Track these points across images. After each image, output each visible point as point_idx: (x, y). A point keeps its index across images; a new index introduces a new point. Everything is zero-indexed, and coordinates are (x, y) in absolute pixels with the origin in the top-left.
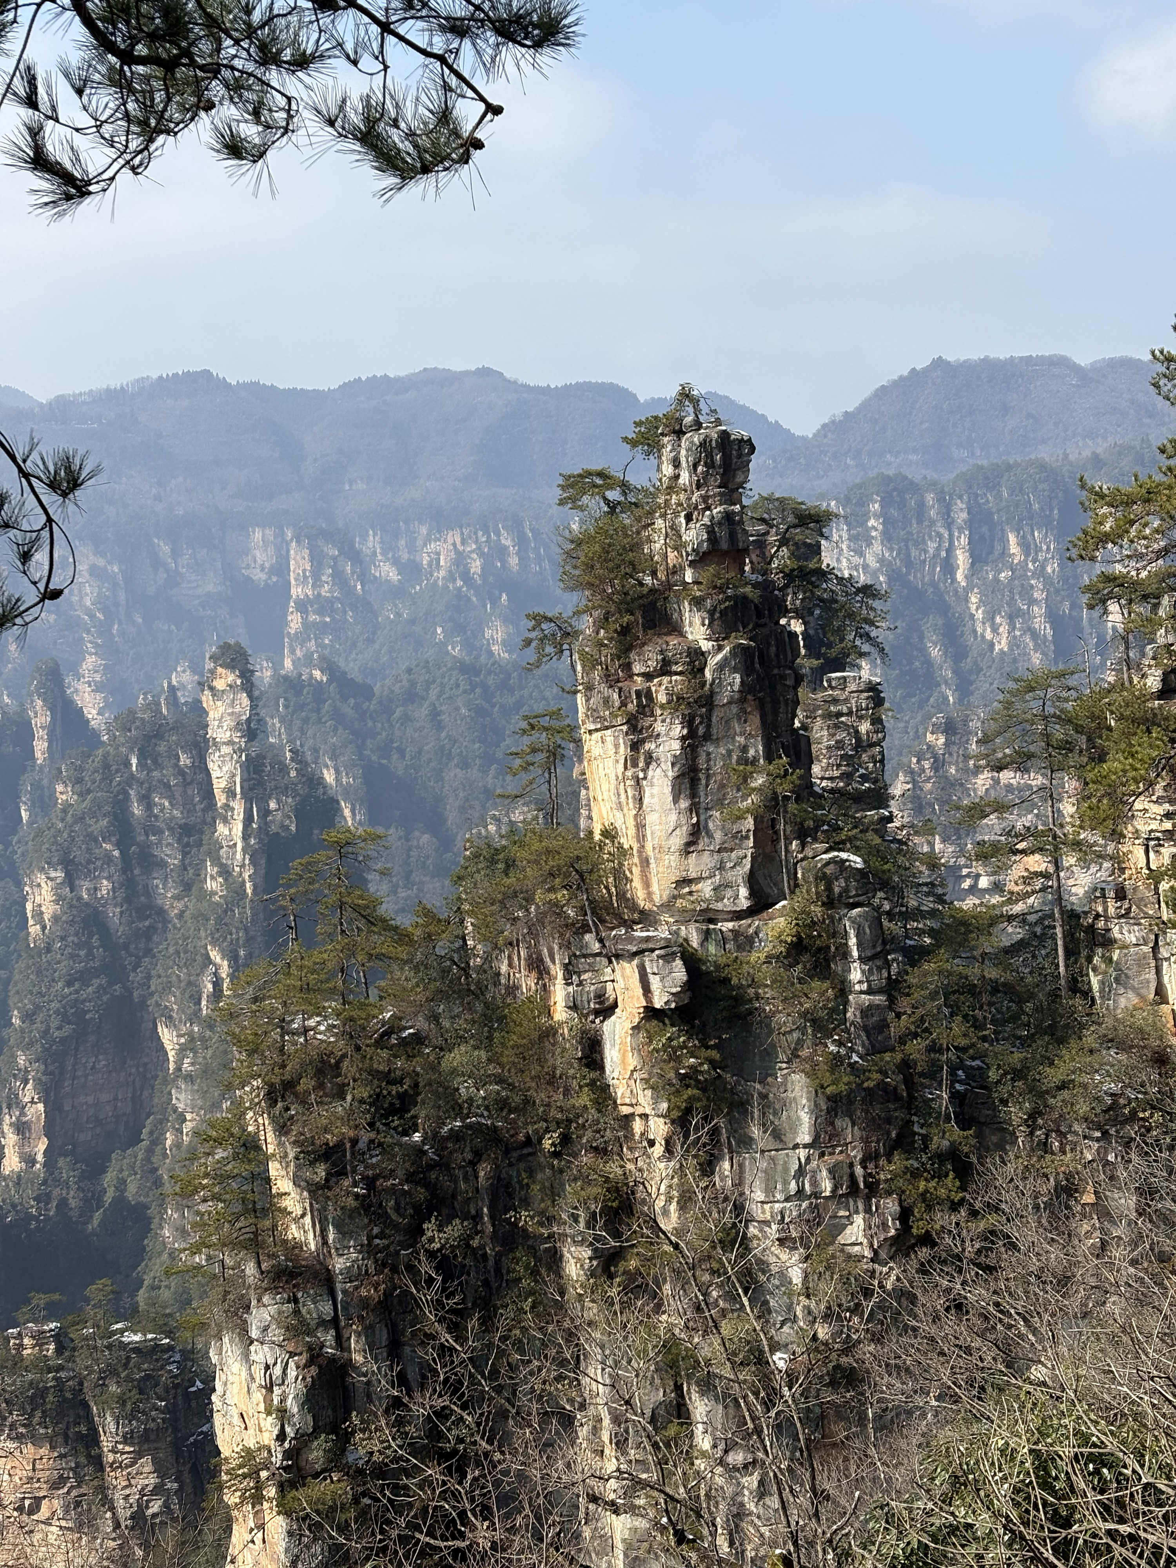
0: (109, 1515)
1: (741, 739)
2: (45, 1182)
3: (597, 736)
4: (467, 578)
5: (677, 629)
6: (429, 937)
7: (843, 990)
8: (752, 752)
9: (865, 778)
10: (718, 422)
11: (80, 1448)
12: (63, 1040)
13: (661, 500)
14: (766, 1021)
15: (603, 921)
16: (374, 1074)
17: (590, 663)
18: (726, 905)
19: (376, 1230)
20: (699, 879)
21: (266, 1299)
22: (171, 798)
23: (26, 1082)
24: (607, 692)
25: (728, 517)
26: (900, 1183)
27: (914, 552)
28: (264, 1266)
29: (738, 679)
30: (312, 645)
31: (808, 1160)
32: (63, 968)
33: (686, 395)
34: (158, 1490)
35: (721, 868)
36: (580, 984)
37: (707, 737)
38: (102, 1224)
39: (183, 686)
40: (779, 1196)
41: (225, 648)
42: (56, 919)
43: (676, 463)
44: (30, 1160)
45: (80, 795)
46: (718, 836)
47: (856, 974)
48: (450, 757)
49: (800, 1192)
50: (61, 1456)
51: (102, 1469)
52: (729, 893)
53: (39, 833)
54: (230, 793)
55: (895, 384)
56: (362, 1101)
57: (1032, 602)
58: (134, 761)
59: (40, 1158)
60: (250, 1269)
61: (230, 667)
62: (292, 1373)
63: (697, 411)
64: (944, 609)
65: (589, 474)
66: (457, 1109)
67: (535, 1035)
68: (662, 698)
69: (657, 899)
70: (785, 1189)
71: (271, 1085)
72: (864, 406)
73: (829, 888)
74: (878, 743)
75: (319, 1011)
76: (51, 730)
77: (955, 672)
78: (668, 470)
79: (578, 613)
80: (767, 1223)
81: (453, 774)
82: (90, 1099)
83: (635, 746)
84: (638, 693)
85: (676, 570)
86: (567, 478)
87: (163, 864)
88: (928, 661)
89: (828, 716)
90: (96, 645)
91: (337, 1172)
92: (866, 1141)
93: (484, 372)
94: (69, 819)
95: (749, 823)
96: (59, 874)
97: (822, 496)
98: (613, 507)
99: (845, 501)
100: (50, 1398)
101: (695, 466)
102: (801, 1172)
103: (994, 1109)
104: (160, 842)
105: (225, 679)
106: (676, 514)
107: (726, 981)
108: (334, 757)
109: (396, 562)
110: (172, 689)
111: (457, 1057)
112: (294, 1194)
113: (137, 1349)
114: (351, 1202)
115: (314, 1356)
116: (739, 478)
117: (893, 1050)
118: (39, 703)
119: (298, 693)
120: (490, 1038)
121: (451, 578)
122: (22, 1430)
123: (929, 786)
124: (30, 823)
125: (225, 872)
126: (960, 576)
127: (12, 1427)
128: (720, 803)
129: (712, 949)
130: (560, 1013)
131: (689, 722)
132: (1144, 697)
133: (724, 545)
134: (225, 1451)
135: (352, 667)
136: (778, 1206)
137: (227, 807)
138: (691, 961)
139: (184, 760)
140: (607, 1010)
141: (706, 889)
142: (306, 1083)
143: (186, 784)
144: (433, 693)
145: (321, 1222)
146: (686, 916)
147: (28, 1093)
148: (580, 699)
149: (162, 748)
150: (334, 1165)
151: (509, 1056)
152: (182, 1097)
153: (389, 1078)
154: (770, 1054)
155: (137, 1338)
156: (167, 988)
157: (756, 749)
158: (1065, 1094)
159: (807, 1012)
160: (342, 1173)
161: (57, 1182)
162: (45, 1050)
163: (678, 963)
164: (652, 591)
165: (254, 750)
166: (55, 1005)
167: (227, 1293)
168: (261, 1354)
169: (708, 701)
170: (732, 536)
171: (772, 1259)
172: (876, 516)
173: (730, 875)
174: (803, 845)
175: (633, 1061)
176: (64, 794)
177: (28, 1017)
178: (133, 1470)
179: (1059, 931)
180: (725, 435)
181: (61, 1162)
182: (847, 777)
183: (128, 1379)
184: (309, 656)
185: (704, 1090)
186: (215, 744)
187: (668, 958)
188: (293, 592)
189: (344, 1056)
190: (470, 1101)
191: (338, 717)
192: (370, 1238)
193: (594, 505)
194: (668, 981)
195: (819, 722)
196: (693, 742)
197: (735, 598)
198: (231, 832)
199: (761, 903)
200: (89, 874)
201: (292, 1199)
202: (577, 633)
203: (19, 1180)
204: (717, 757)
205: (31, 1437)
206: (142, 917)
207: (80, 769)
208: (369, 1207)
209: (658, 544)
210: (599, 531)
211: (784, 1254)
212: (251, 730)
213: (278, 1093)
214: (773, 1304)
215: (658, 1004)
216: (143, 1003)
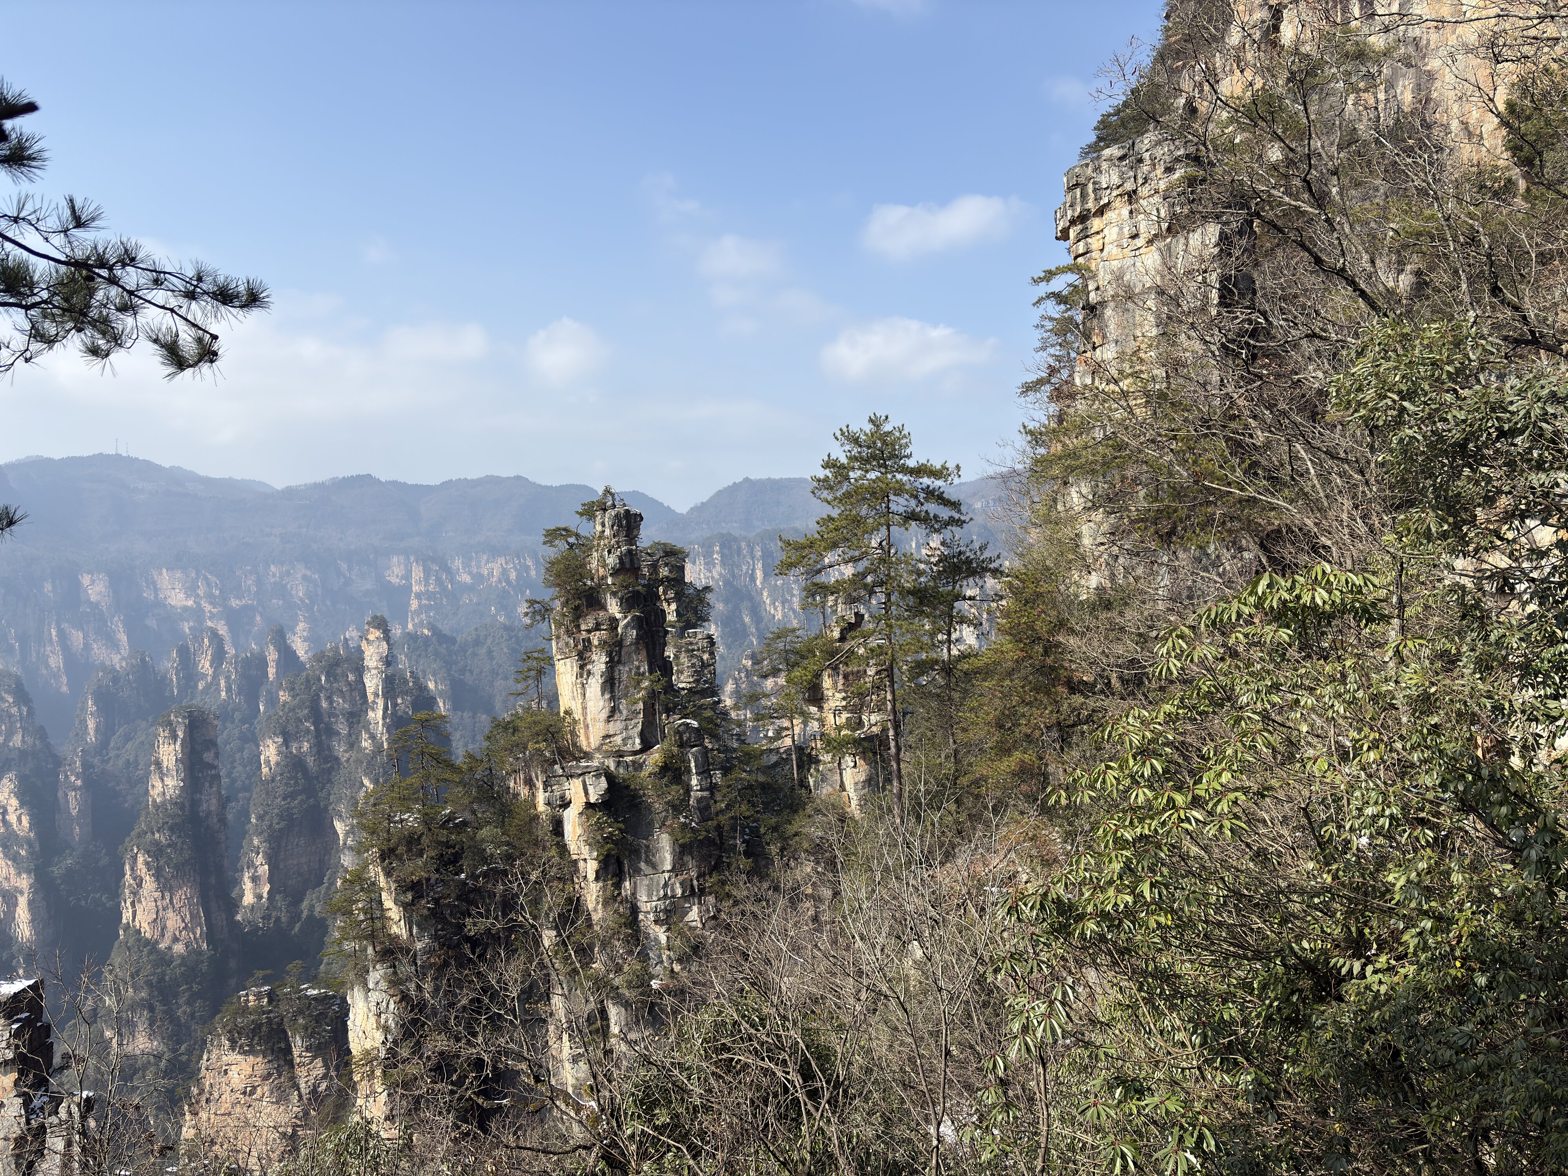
0: (296, 1093)
1: (636, 663)
2: (268, 908)
3: (562, 662)
4: (508, 581)
5: (604, 607)
6: (471, 769)
7: (688, 789)
8: (642, 670)
9: (706, 682)
10: (624, 505)
11: (281, 1056)
12: (280, 830)
13: (595, 543)
14: (649, 807)
15: (564, 758)
16: (439, 843)
17: (559, 625)
18: (629, 748)
19: (439, 927)
20: (615, 735)
21: (378, 967)
22: (344, 698)
23: (258, 854)
24: (567, 639)
25: (630, 551)
26: (716, 888)
27: (736, 571)
28: (378, 949)
29: (635, 632)
30: (423, 616)
31: (670, 878)
32: (280, 791)
33: (607, 491)
34: (325, 1077)
35: (626, 729)
36: (552, 791)
37: (619, 662)
38: (300, 929)
39: (352, 638)
40: (655, 898)
41: (375, 618)
42: (278, 764)
43: (603, 525)
44: (259, 897)
45: (293, 697)
46: (625, 712)
47: (694, 781)
48: (497, 674)
49: (665, 895)
50: (269, 1062)
51: (293, 1067)
52: (630, 741)
53: (269, 717)
54: (376, 695)
55: (726, 489)
56: (432, 858)
57: (793, 595)
58: (323, 678)
59: (265, 895)
60: (370, 950)
61: (377, 627)
62: (392, 1006)
63: (614, 500)
64: (751, 599)
65: (559, 529)
66: (485, 860)
67: (527, 819)
68: (596, 642)
69: (593, 747)
70: (658, 894)
71: (383, 851)
72: (711, 499)
73: (681, 738)
74: (713, 664)
75: (409, 810)
76: (278, 663)
77: (757, 629)
78: (599, 528)
79: (552, 599)
80: (648, 912)
81: (499, 683)
82: (295, 862)
83: (582, 667)
84: (583, 640)
85: (604, 578)
86: (548, 531)
87: (339, 734)
88: (743, 624)
89: (687, 651)
90: (305, 617)
91: (418, 897)
92: (699, 867)
93: (518, 478)
94: (286, 710)
95: (641, 705)
96: (280, 740)
97: (691, 543)
98: (571, 546)
99: (702, 545)
100: (264, 1029)
101: (612, 527)
102: (666, 885)
103: (763, 848)
104: (336, 722)
105: (375, 634)
106: (603, 550)
107: (628, 787)
108: (434, 675)
109: (470, 573)
110: (346, 640)
111: (484, 833)
112: (395, 908)
113: (315, 998)
114: (425, 912)
115: (405, 997)
116: (635, 533)
117: (712, 819)
118: (272, 648)
119: (416, 642)
120: (503, 822)
121: (500, 581)
122: (247, 1048)
123: (744, 686)
124: (265, 712)
125: (373, 737)
126: (758, 582)
127: (241, 1047)
128: (626, 696)
129: (621, 771)
130: (541, 807)
131: (610, 654)
132: (833, 641)
133: (628, 566)
134: (354, 1052)
135: (445, 628)
136: (654, 904)
137: (374, 702)
138: (610, 777)
139: (351, 677)
140: (566, 804)
141: (618, 740)
142: (401, 849)
143: (352, 690)
144: (489, 642)
145: (409, 924)
146: (608, 755)
147: (259, 860)
148: (554, 643)
149: (339, 671)
150: (417, 892)
151: (513, 831)
152: (347, 859)
153: (448, 845)
154: (651, 824)
155: (316, 992)
156: (340, 799)
157: (645, 668)
158: (797, 838)
159: (669, 801)
160: (422, 897)
161: (275, 908)
162: (269, 836)
163: (603, 778)
164: (591, 588)
165: (390, 671)
166: (276, 811)
167: (356, 964)
168: (374, 996)
169: (619, 643)
170: (632, 561)
171: (651, 932)
172: (718, 553)
173: (631, 733)
174: (668, 716)
175: (579, 831)
176: (284, 696)
177: (260, 818)
178: (311, 1066)
179: (794, 756)
180: (627, 511)
181: (278, 897)
182: (697, 681)
183: (310, 1015)
184: (421, 622)
185: (616, 844)
186: (368, 668)
187: (598, 776)
188: (414, 589)
189: (423, 834)
190: (492, 855)
191: (437, 654)
192: (436, 931)
193: (562, 545)
194: (598, 788)
195: (683, 654)
196: (612, 665)
197: (633, 592)
198: (376, 716)
199: (646, 746)
200: (297, 739)
201: (394, 912)
202: (552, 609)
203: (253, 908)
204: (624, 672)
205: (252, 1052)
206: (326, 762)
207: (293, 683)
208: (436, 914)
209: (594, 564)
210: (563, 557)
211: (657, 928)
212: (388, 661)
213: (387, 855)
214: (651, 955)
215: (592, 800)
216: (326, 808)
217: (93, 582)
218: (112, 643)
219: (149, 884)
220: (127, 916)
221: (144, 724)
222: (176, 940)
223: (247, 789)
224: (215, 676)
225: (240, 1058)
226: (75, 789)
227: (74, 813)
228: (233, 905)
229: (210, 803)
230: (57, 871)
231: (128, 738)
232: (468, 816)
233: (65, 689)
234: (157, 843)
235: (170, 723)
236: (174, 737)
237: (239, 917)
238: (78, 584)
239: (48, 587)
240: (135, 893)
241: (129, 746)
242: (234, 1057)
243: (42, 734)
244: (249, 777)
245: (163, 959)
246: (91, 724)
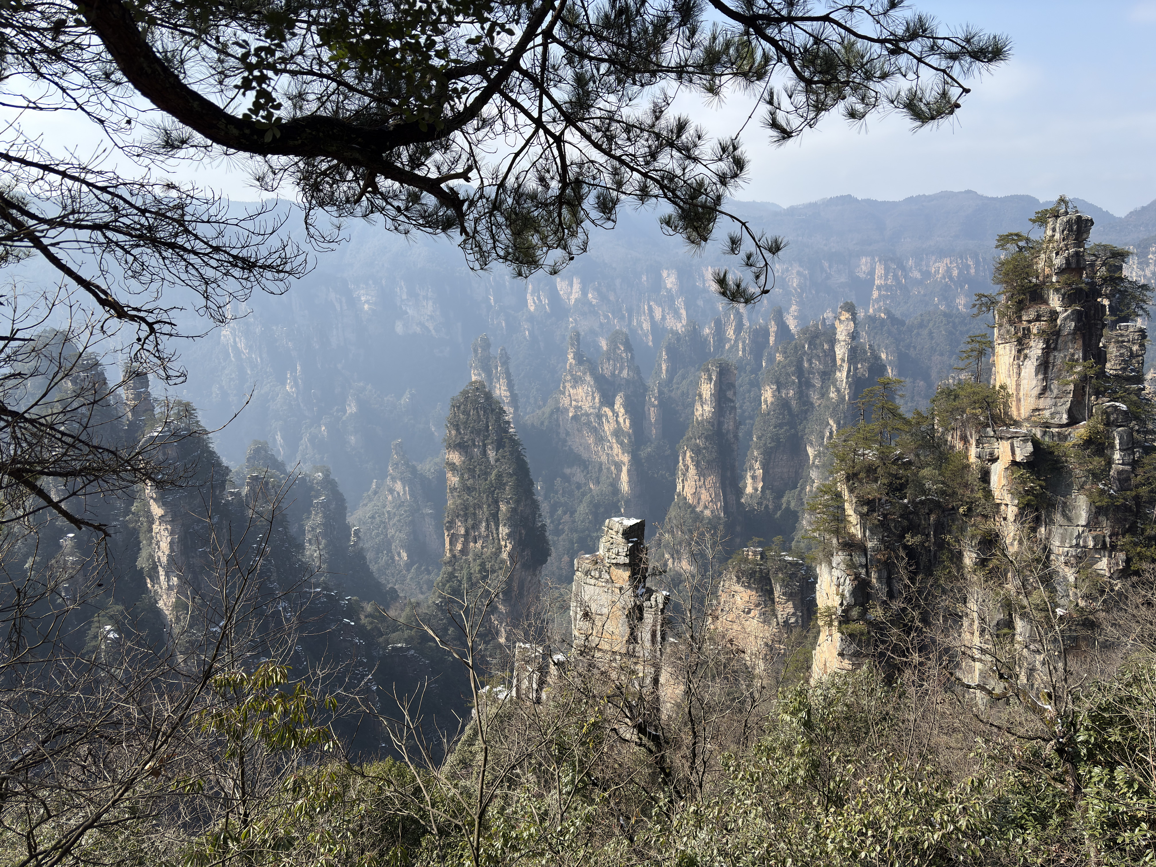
0: (775, 620)
1: (1072, 351)
2: (761, 498)
3: (1002, 346)
4: (951, 278)
5: (1046, 302)
6: (918, 423)
7: (1110, 462)
8: (1076, 357)
9: (1132, 370)
10: (1077, 212)
11: (767, 594)
12: (771, 448)
13: (1044, 246)
14: (1070, 472)
15: (996, 423)
16: (890, 474)
17: (1002, 315)
18: (1056, 421)
19: (886, 534)
20: (1044, 409)
21: (840, 553)
22: (820, 361)
23: (756, 461)
24: (1009, 327)
25: (1077, 253)
26: (1128, 547)
28: (840, 541)
29: (1073, 324)
30: (881, 303)
31: (1083, 532)
32: (773, 421)
33: (1062, 200)
34: (794, 614)
35: (1055, 405)
36: (983, 448)
37: (1055, 349)
38: (780, 516)
39: (828, 318)
40: (1067, 545)
41: (846, 304)
42: (772, 403)
43: (1054, 230)
44: (756, 490)
45: (785, 358)
46: (1055, 392)
47: (1117, 456)
48: (935, 351)
49: (1077, 545)
50: (760, 596)
51: (774, 603)
52: (1058, 416)
53: (769, 371)
54: (843, 360)
56: (884, 484)
58: (807, 346)
59: (760, 489)
60: (835, 541)
61: (848, 311)
62: (848, 582)
63: (1067, 207)
65: (1011, 235)
66: (924, 492)
67: (960, 467)
68: (1035, 331)
69: (1023, 417)
70: (1070, 542)
71: (848, 474)
73: (1108, 417)
74: (1142, 355)
75: (870, 448)
76: (776, 333)
78: (1049, 233)
79: (999, 294)
80: (1060, 555)
81: (936, 358)
82: (780, 470)
83: (1019, 351)
84: (1024, 329)
85: (1049, 276)
86: (1000, 236)
87: (814, 386)
89: (1118, 342)
90: (796, 301)
91: (872, 510)
92: (1113, 527)
93: (969, 192)
94: (780, 367)
95: (1072, 387)
96: (775, 387)
97: (1126, 244)
98: (1021, 249)
99: (1138, 246)
100: (757, 575)
101: (1063, 231)
102: (1079, 536)
104: (813, 378)
105: (845, 316)
106: (1051, 252)
107: (1052, 453)
108: (886, 348)
109: (920, 271)
110: (824, 319)
111: (926, 472)
112: (854, 516)
113: (790, 563)
114: (876, 522)
115: (857, 577)
116: (1084, 236)
117: (1131, 490)
118: (773, 323)
119: (874, 322)
120: (941, 466)
121: (944, 277)
122: (746, 584)
124: (766, 367)
125: (838, 391)
127: (743, 582)
128: (1058, 378)
129: (1047, 439)
130: (972, 458)
131: (1047, 342)
133: (1074, 266)
134: (820, 606)
135: (897, 313)
136: (1066, 549)
137: (841, 366)
138: (1036, 443)
139: (826, 346)
140: (994, 460)
141: (1047, 413)
142: (862, 475)
143: (826, 356)
144: (931, 325)
145: (864, 528)
146: (1036, 424)
147: (757, 465)
148: (996, 330)
149: (818, 341)
150: (871, 507)
151: (948, 474)
152: (814, 474)
153: (896, 477)
154: (1070, 486)
155: (790, 559)
156: (812, 433)
157: (1079, 355)
159: (1090, 470)
160: (874, 511)
161: (765, 498)
162: (764, 451)
163: (1030, 444)
164: (1036, 285)
165: (854, 344)
166: (769, 435)
167: (825, 548)
168: (836, 573)
169: (1057, 333)
170: (1078, 262)
171: (1060, 570)
173: (1059, 409)
174: (1097, 398)
175: (1004, 482)
176: (779, 357)
177: (759, 438)
178: (785, 606)
180: (1079, 217)
181: (767, 492)
182: (1124, 369)
183: (786, 573)
184: (880, 308)
185: (1036, 497)
186: (839, 341)
187: (1025, 441)
188: (876, 282)
189: (879, 466)
190: (930, 489)
191: (889, 333)
192: (883, 537)
193: (1012, 248)
194: (1024, 451)
195: (1112, 344)
196: (1047, 351)
197: (1076, 289)
198: (842, 376)
199: (1073, 421)
200: (785, 388)
201: (853, 518)
202: (997, 302)
203: (751, 496)
204: (1059, 358)
205: (749, 587)
206: (804, 405)
207: (786, 348)
208: (884, 525)
209: (1041, 265)
210: (1013, 259)
211: (1067, 569)
212: (854, 336)
213: (851, 477)
214: (1058, 588)
215: (1018, 459)
216: (802, 437)
217: (669, 275)
218: (677, 315)
219: (692, 471)
220: (679, 487)
221: (693, 369)
222: (706, 507)
223: (751, 418)
224: (736, 341)
225: (742, 589)
226: (654, 406)
227: (653, 420)
228: (740, 492)
229: (729, 425)
230: (643, 454)
231: (684, 377)
232: (912, 457)
233: (650, 344)
234: (697, 446)
235: (708, 370)
236: (710, 379)
237: (743, 500)
238: (660, 276)
239: (644, 278)
240: (684, 475)
241: (684, 382)
242: (738, 588)
243: (637, 370)
244: (753, 410)
245: (698, 517)
246: (664, 367)
